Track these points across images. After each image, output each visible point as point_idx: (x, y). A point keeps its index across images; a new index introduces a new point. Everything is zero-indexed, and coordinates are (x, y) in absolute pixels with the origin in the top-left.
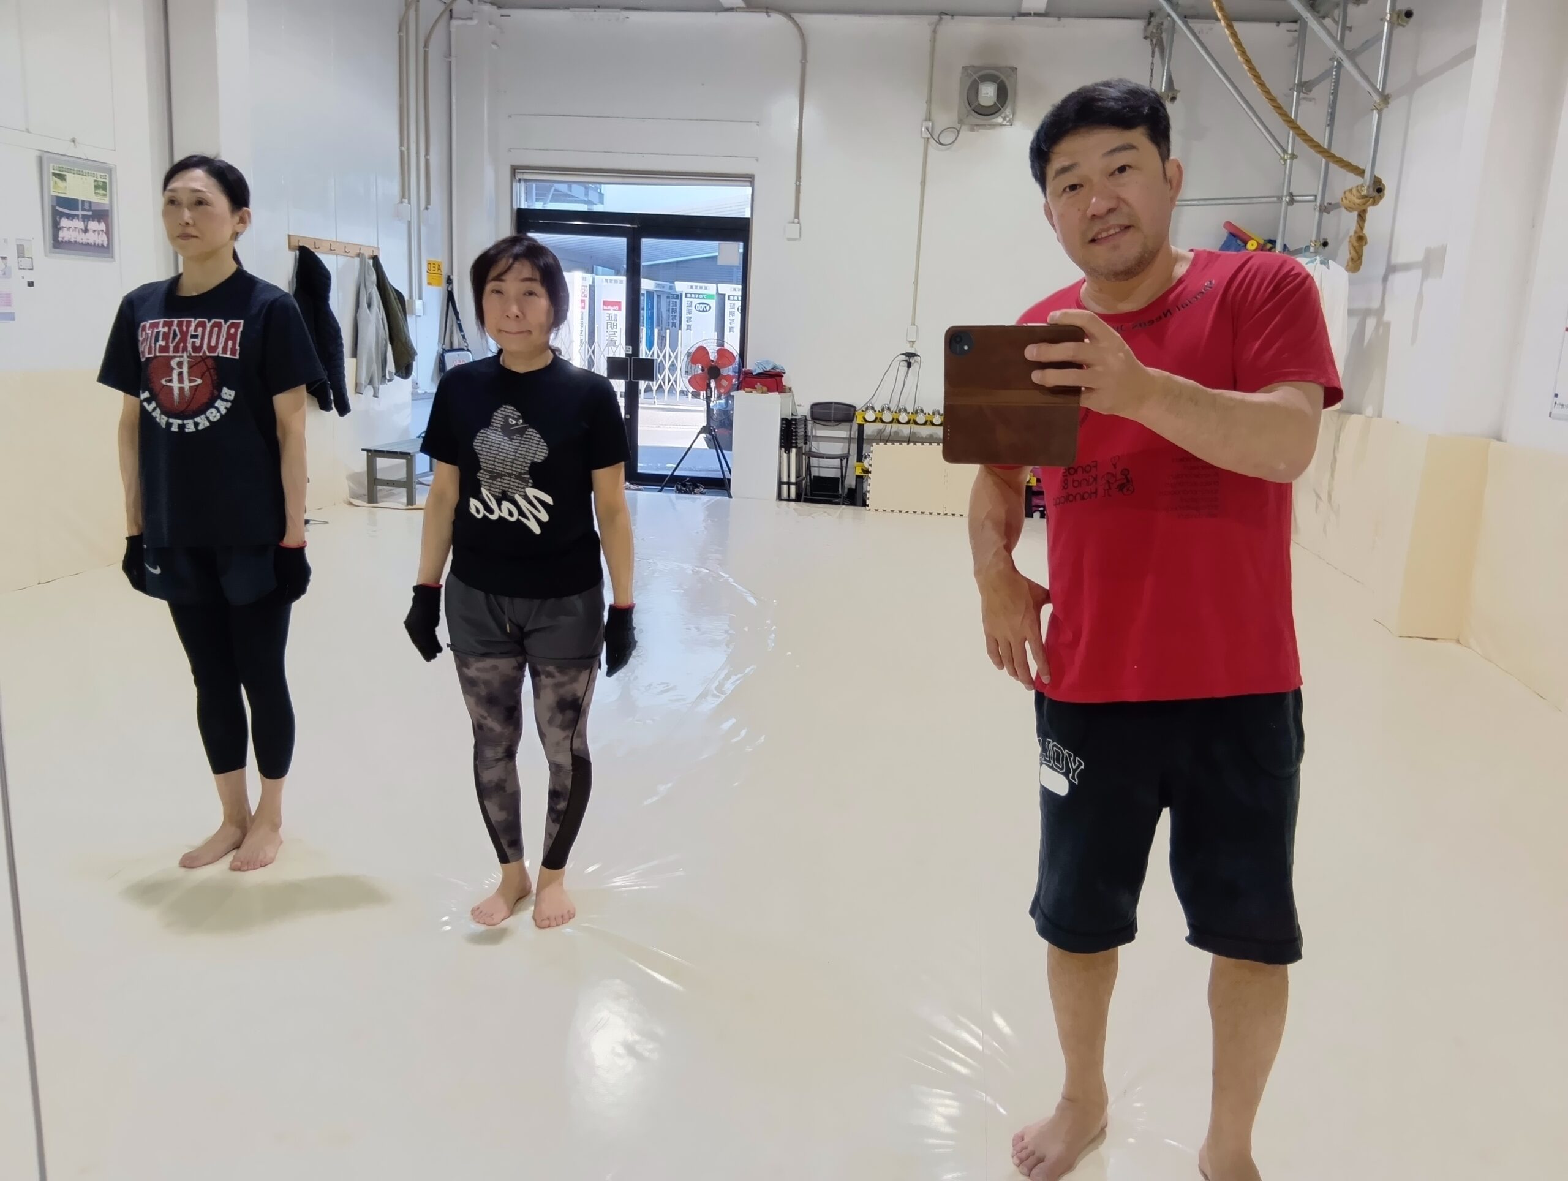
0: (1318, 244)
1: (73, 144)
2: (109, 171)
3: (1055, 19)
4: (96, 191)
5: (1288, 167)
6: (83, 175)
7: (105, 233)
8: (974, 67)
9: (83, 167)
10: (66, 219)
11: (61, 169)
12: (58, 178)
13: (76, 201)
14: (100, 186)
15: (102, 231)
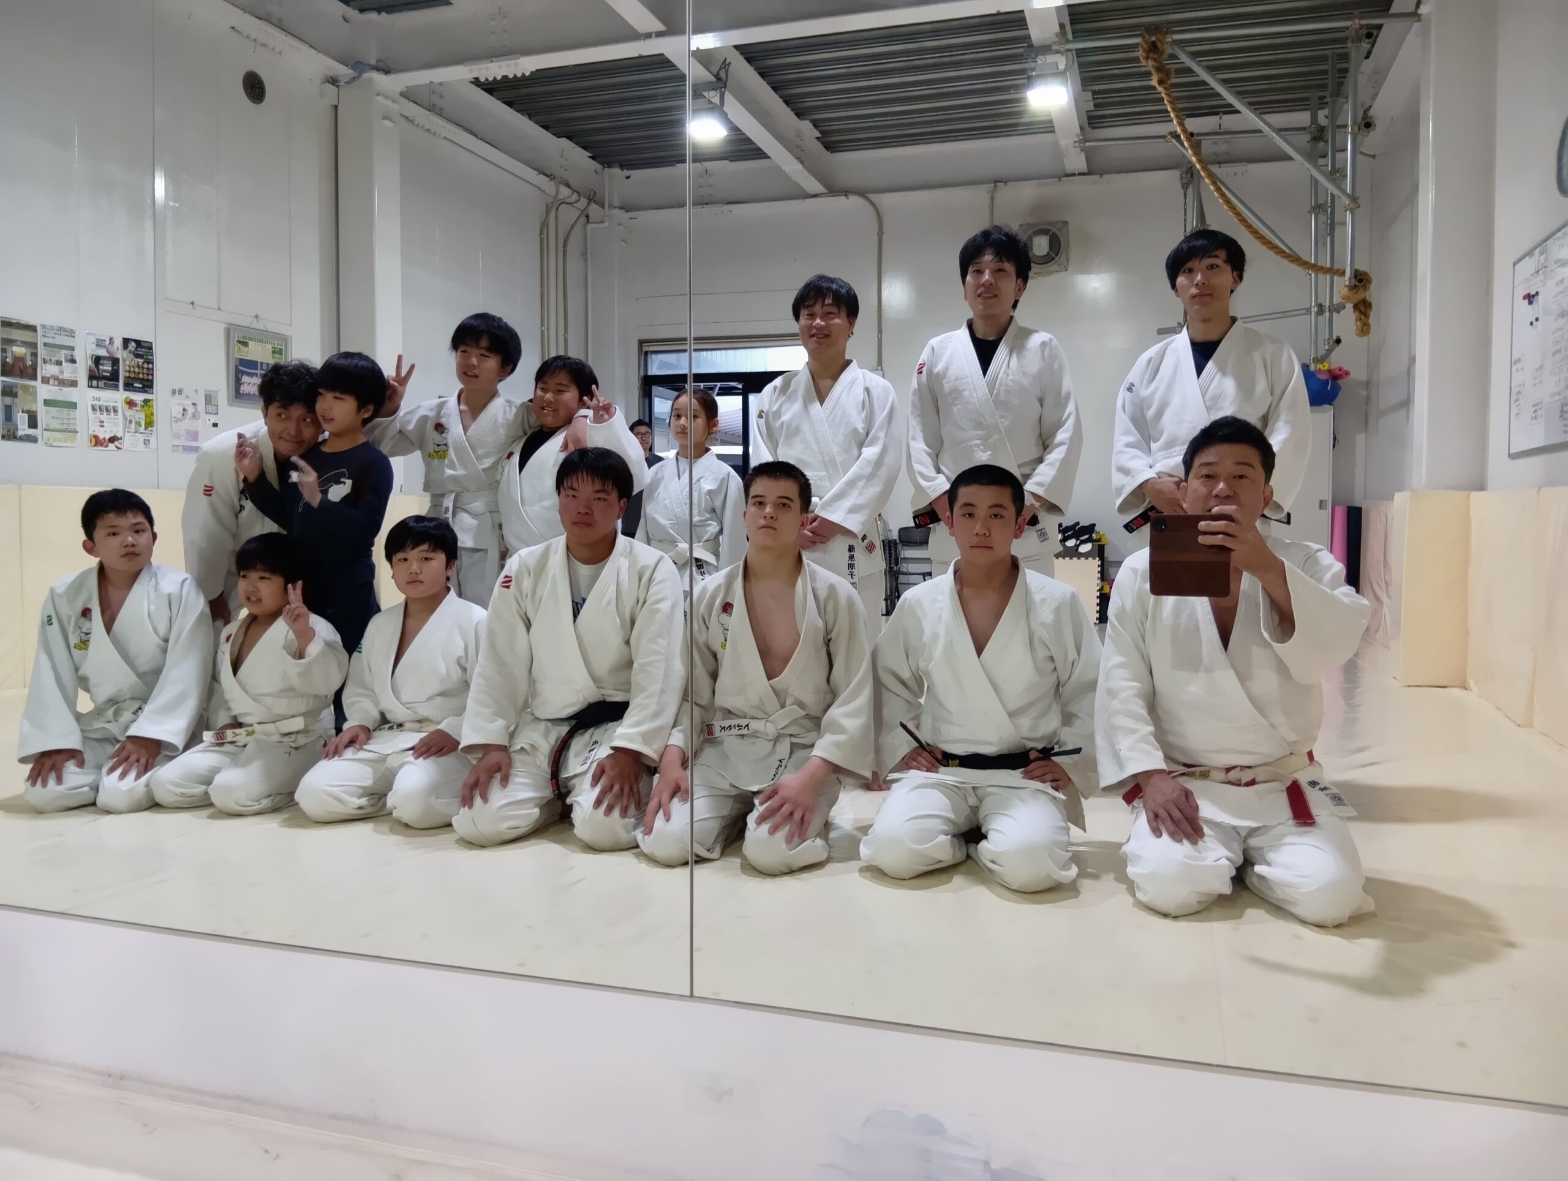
0: (1331, 342)
1: (255, 319)
2: (285, 339)
3: (1097, 177)
4: (274, 355)
5: (1313, 280)
6: (262, 343)
8: (1029, 224)
9: (263, 336)
10: (246, 377)
11: (245, 337)
12: (241, 345)
13: (257, 362)
14: (277, 352)
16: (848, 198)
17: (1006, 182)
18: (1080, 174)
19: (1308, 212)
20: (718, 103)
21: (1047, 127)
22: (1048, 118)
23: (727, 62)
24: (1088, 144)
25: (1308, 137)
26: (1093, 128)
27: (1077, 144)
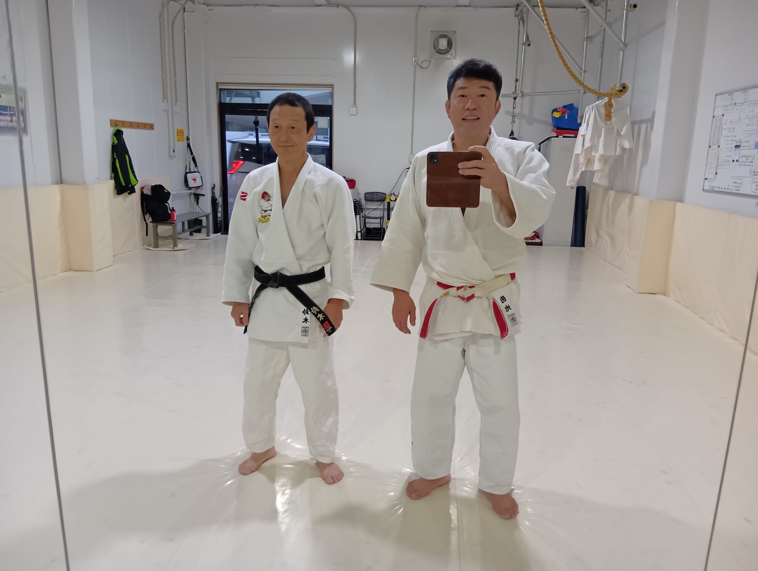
1: (4, 79)
2: (24, 91)
3: (473, 8)
5: (583, 76)
6: (9, 94)
7: (23, 122)
8: (436, 31)
9: (9, 90)
10: (2, 116)
13: (7, 106)
14: (19, 99)
16: (338, 9)
17: (425, 7)
18: (464, 6)
19: (583, 40)
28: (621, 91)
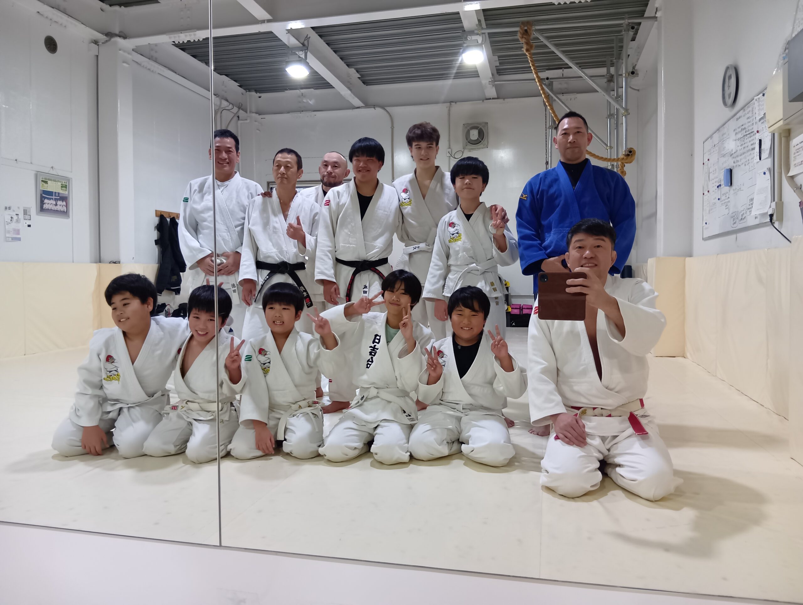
1: (52, 169)
2: (68, 180)
3: (502, 100)
4: (62, 188)
5: (609, 152)
6: (56, 181)
7: (66, 206)
8: (468, 124)
9: (56, 178)
10: (47, 200)
11: (46, 179)
12: (44, 183)
13: (53, 192)
14: (64, 187)
15: (64, 205)
16: (375, 109)
17: (456, 102)
18: (493, 99)
19: (606, 118)
20: (304, 58)
21: (474, 73)
22: (475, 70)
23: (308, 37)
24: (496, 83)
25: (606, 80)
26: (499, 75)
27: (490, 83)
28: (628, 155)
